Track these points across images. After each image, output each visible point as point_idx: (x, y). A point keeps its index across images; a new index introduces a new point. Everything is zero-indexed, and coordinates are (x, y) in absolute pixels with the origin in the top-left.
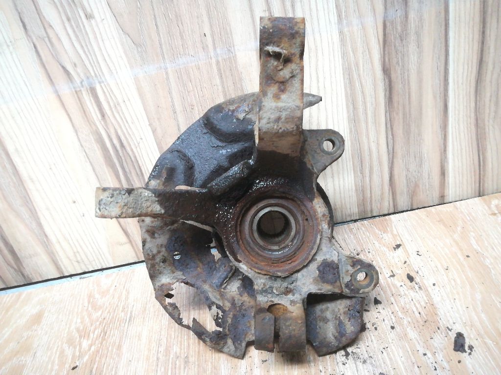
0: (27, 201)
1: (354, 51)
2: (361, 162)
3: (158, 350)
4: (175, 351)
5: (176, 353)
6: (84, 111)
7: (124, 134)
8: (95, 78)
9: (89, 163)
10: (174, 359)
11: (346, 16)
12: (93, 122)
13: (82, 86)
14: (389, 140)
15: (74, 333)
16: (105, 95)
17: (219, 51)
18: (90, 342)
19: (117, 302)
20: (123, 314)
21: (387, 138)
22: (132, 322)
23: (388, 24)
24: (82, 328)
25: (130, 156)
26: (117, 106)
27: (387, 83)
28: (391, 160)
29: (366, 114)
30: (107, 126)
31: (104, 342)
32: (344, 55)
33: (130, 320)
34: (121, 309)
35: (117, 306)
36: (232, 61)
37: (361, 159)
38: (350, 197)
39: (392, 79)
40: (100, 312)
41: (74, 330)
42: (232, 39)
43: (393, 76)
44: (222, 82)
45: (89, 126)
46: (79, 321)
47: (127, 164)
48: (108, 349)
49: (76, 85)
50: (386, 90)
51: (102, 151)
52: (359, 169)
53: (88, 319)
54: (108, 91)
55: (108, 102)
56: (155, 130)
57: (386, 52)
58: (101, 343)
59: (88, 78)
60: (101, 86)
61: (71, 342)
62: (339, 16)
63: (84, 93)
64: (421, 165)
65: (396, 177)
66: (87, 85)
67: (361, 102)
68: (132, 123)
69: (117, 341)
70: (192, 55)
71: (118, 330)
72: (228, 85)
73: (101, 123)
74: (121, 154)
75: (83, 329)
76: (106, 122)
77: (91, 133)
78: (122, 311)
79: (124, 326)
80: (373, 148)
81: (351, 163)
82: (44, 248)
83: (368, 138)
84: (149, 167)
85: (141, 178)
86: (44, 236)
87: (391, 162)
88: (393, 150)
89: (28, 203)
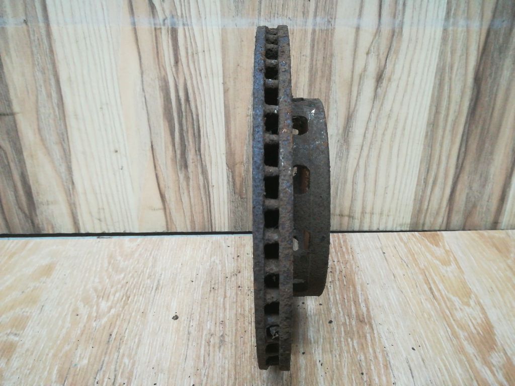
0: (64, 139)
1: (453, 52)
2: (428, 170)
3: (190, 324)
4: (209, 327)
5: (210, 330)
6: (158, 53)
7: (193, 87)
8: (180, 18)
9: (145, 111)
10: (208, 336)
11: (454, 14)
12: (163, 66)
13: (164, 24)
14: (461, 152)
15: (90, 292)
16: (186, 40)
17: (318, 19)
18: (109, 304)
19: (142, 268)
20: (149, 281)
21: (460, 149)
22: (160, 291)
23: (492, 33)
24: (100, 288)
25: (192, 114)
26: (195, 55)
27: (475, 94)
28: (457, 174)
29: (446, 121)
30: (177, 73)
31: (126, 307)
32: (442, 53)
33: (157, 289)
34: (147, 275)
35: (143, 272)
36: (328, 34)
37: (429, 167)
38: (406, 205)
39: (481, 89)
40: (122, 275)
41: (91, 290)
42: (336, 11)
43: (483, 86)
44: (312, 55)
45: (158, 69)
46: (97, 280)
47: (187, 121)
48: (131, 314)
49: (158, 21)
50: (471, 100)
51: (164, 101)
52: (423, 177)
53: (107, 280)
54: (190, 36)
55: (187, 49)
56: (228, 90)
57: (483, 61)
58: (123, 308)
59: (173, 17)
60: (184, 29)
61: (86, 301)
62: (448, 13)
63: (164, 31)
64: (484, 186)
65: (457, 193)
66: (169, 25)
67: (445, 107)
68: (205, 77)
69: (141, 307)
70: (289, 18)
71: (143, 297)
72: (317, 58)
73: (172, 70)
74: (183, 109)
75: (102, 289)
76: (177, 70)
77: (158, 78)
78: (148, 278)
79: (151, 293)
80: (444, 159)
81: (418, 169)
82: (67, 196)
83: (441, 146)
84: (209, 129)
85: (197, 139)
86: (71, 183)
87: (457, 176)
88: (462, 164)
89: (64, 142)
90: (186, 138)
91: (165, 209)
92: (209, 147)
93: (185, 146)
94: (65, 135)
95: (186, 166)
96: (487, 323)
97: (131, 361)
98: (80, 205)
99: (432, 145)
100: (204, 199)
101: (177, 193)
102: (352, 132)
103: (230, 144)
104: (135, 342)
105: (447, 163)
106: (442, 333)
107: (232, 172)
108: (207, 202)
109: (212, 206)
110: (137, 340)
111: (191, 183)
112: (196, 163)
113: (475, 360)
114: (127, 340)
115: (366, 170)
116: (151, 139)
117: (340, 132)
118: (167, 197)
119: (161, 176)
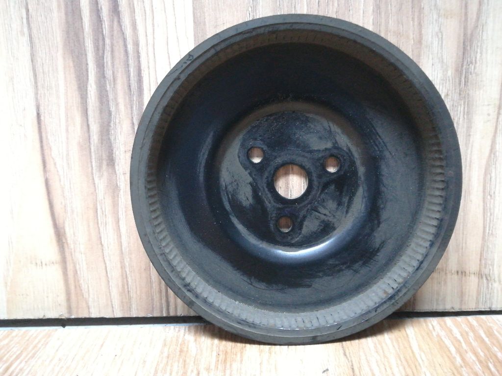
90: (111, 96)
91: (64, 261)
93: (110, 113)
101: (91, 224)
102: (477, 75)
116: (37, 99)
117: (449, 73)
118: (69, 232)
119: (55, 185)
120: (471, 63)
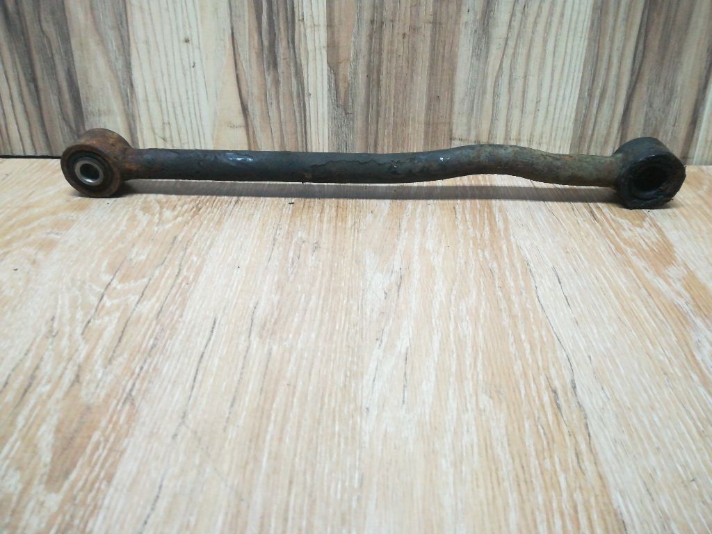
0: (122, 23)
2: (594, 77)
3: (276, 232)
4: (300, 235)
5: (302, 238)
10: (299, 243)
14: (638, 52)
18: (176, 213)
21: (636, 48)
22: (238, 205)
24: (164, 200)
28: (633, 84)
31: (196, 217)
33: (235, 202)
37: (595, 72)
38: (564, 128)
41: (153, 201)
48: (202, 223)
52: (587, 88)
58: (193, 217)
61: (147, 210)
64: (668, 102)
65: (633, 112)
69: (216, 217)
71: (218, 210)
75: (167, 202)
79: (226, 207)
80: (615, 60)
81: (581, 74)
82: (124, 105)
83: (612, 41)
84: (306, 11)
85: (290, 25)
86: (129, 85)
87: (632, 87)
88: (640, 68)
89: (122, 26)
90: (276, 23)
91: (247, 126)
92: (305, 36)
93: (275, 35)
94: (124, 16)
95: (275, 65)
96: (664, 242)
97: (200, 259)
98: (139, 117)
99: (599, 40)
100: (297, 114)
101: (263, 103)
102: (494, 18)
103: (333, 34)
104: (206, 244)
105: (620, 68)
106: (603, 248)
107: (335, 74)
108: (301, 116)
109: (308, 124)
110: (208, 243)
111: (281, 89)
112: (288, 60)
113: (645, 272)
114: (197, 242)
115: (511, 76)
116: (231, 24)
117: (478, 17)
118: (250, 108)
119: (242, 78)
120: (492, 11)
